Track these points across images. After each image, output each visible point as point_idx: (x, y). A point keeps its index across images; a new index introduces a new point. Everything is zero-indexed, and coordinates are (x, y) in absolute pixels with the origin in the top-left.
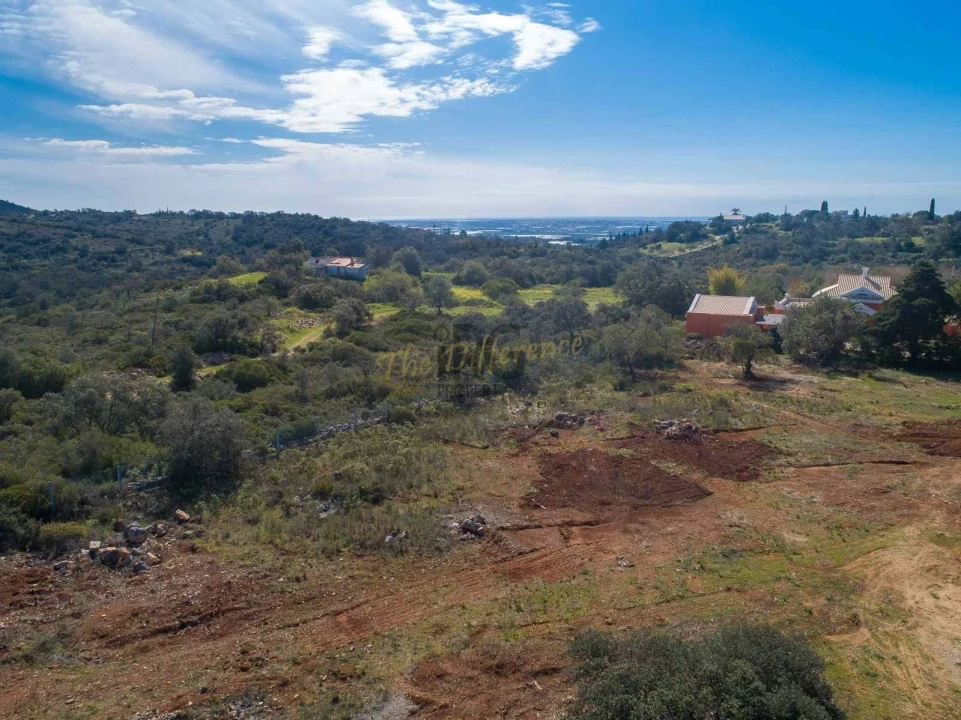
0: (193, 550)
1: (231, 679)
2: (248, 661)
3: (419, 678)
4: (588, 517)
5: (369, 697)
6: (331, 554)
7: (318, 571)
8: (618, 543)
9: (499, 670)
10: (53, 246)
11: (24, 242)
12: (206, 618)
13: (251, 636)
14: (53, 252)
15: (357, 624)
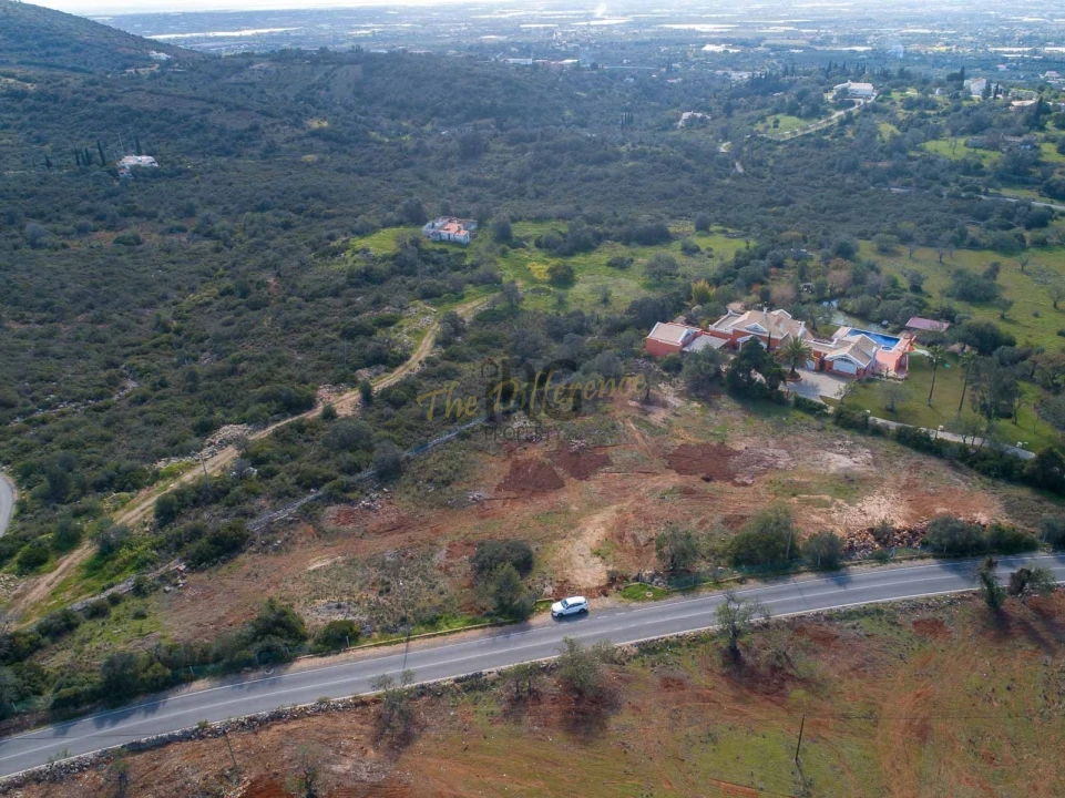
0: (391, 504)
1: (407, 544)
2: (411, 540)
3: (450, 546)
4: (515, 495)
5: (437, 549)
6: (431, 507)
7: (427, 513)
8: (518, 507)
9: (469, 545)
10: (194, 126)
11: (167, 120)
12: (399, 528)
13: (410, 533)
14: (195, 130)
15: (437, 531)
